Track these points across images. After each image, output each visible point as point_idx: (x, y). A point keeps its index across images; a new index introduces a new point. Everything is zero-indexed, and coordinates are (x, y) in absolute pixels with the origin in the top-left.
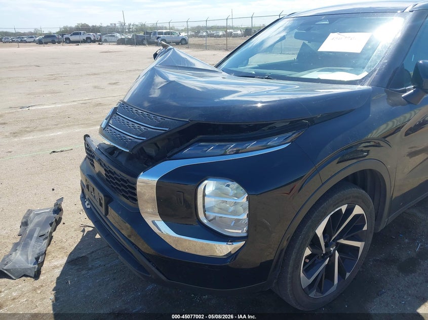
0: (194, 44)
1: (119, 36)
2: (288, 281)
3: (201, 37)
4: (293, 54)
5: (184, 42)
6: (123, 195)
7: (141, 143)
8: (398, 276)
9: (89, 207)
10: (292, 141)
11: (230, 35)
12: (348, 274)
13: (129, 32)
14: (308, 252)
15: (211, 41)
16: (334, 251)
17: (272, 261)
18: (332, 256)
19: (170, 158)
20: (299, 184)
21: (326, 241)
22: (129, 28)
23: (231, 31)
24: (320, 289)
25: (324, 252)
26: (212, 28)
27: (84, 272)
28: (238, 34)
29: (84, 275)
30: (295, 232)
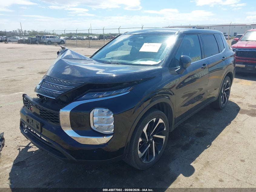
0: (69, 44)
1: (19, 38)
2: (133, 154)
3: (73, 39)
4: (128, 50)
5: (62, 42)
6: (51, 121)
7: (61, 94)
8: (182, 152)
9: (27, 132)
10: (130, 91)
11: (91, 38)
12: (159, 152)
13: (25, 35)
14: (140, 140)
15: (79, 42)
16: (152, 140)
17: (124, 147)
18: (152, 143)
19: (76, 101)
20: (133, 110)
21: (148, 135)
22: (25, 34)
23: (91, 36)
24: (147, 159)
25: (148, 141)
26: (79, 34)
27: (24, 168)
28: (95, 38)
29: (24, 170)
30: (134, 130)
